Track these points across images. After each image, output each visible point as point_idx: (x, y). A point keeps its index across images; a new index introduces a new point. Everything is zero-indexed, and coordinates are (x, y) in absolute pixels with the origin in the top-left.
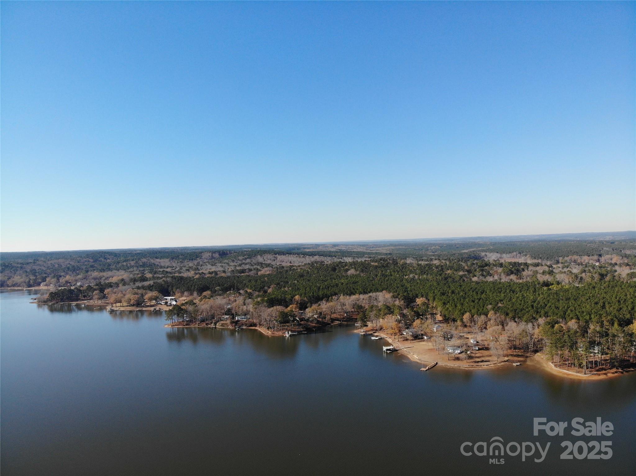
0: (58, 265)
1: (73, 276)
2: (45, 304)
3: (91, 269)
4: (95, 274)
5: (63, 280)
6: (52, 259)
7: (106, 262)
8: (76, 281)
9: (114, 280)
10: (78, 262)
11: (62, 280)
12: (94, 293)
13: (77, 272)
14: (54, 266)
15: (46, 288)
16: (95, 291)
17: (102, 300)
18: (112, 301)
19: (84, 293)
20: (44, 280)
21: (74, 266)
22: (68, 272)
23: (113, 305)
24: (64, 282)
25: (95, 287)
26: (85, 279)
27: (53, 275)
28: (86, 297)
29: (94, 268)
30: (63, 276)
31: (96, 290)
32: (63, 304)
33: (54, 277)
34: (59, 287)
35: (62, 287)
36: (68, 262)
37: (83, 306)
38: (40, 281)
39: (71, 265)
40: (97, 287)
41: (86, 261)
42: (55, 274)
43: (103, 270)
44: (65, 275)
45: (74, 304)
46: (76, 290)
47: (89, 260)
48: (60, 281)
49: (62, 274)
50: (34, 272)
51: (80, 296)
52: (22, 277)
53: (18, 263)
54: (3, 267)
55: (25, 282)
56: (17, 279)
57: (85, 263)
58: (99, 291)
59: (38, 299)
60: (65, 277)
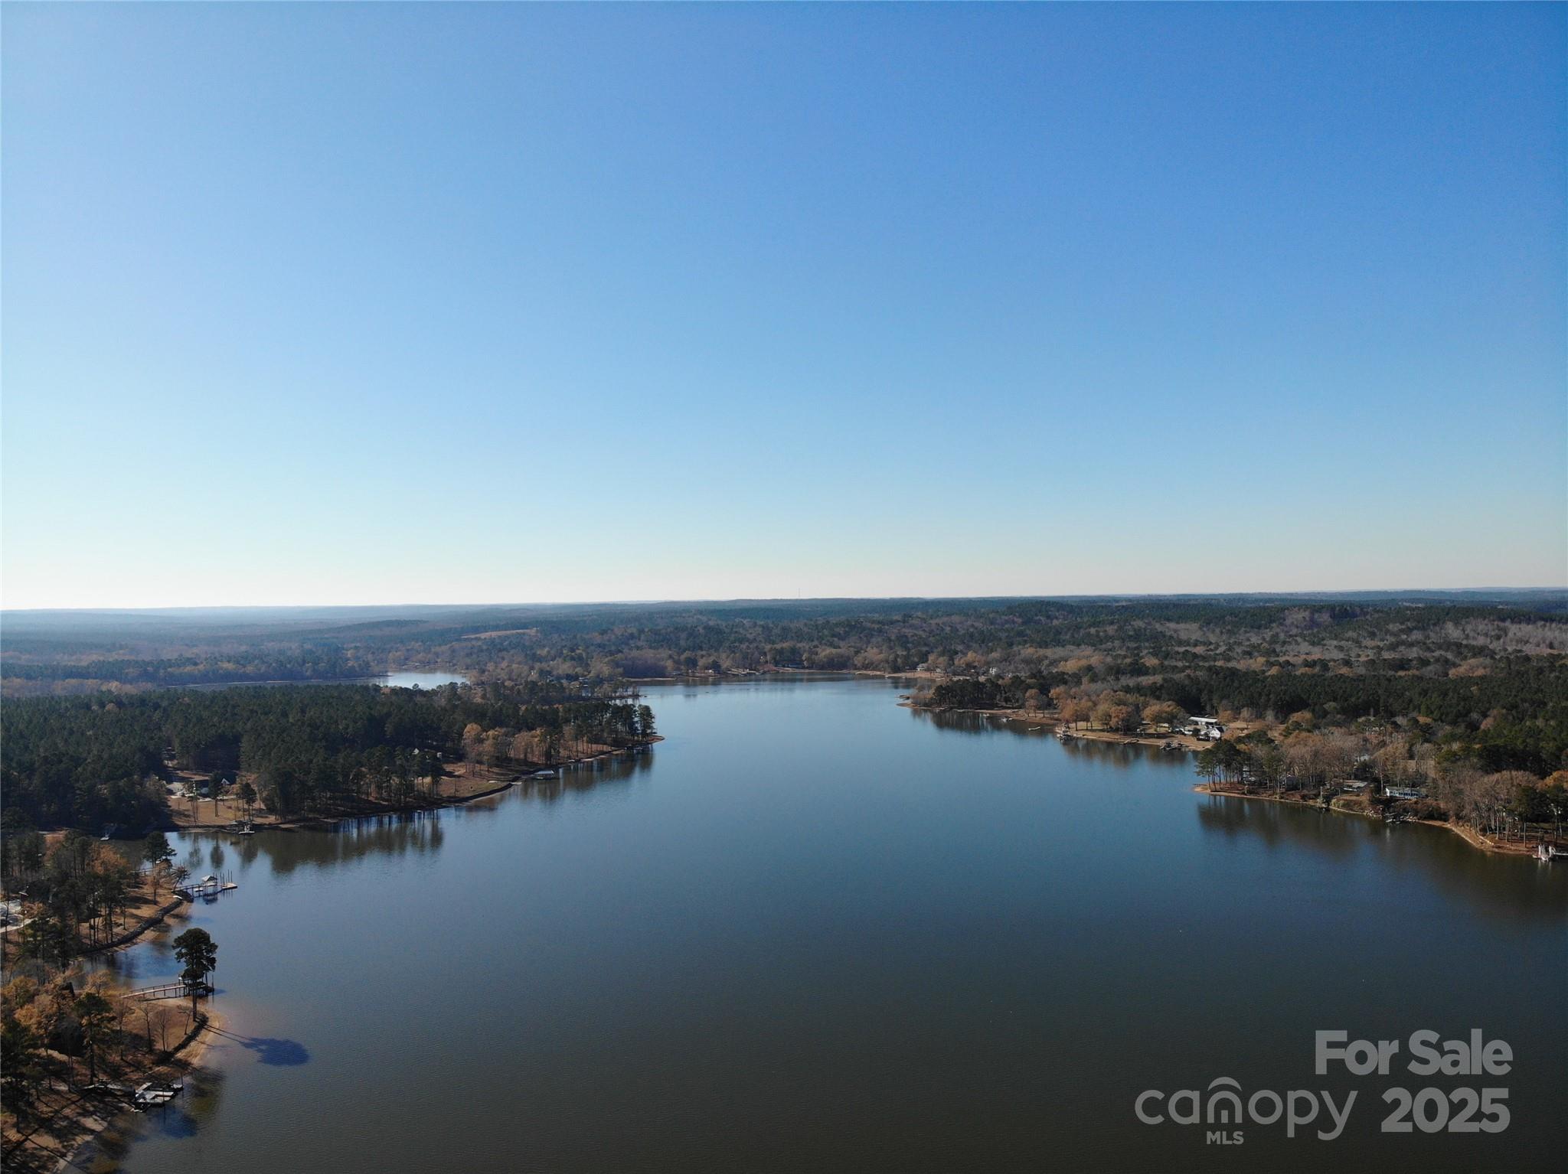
0: (949, 629)
1: (980, 652)
2: (925, 711)
3: (1018, 638)
5: (962, 661)
6: (938, 616)
7: (1050, 625)
8: (989, 664)
9: (1070, 667)
10: (992, 623)
11: (960, 661)
12: (1028, 694)
13: (990, 644)
14: (943, 630)
15: (926, 675)
16: (1030, 691)
17: (1046, 711)
18: (1067, 717)
19: (1006, 693)
20: (924, 658)
21: (983, 631)
22: (971, 644)
23: (1070, 725)
24: (964, 665)
25: (1028, 681)
26: (1006, 660)
27: (940, 649)
28: (1011, 701)
29: (1025, 638)
30: (961, 651)
31: (1032, 688)
32: (964, 712)
33: (942, 654)
34: (954, 675)
35: (958, 675)
36: (969, 623)
37: (1005, 720)
38: (916, 660)
39: (976, 629)
40: (1033, 680)
41: (1007, 622)
42: (945, 648)
43: (1044, 644)
44: (965, 651)
45: (985, 715)
46: (988, 685)
47: (1013, 620)
48: (956, 662)
49: (960, 648)
50: (903, 641)
51: (998, 697)
52: (881, 650)
53: (873, 622)
54: (847, 629)
55: (887, 661)
56: (872, 653)
57: (1006, 626)
58: (1037, 691)
59: (913, 698)
60: (965, 654)
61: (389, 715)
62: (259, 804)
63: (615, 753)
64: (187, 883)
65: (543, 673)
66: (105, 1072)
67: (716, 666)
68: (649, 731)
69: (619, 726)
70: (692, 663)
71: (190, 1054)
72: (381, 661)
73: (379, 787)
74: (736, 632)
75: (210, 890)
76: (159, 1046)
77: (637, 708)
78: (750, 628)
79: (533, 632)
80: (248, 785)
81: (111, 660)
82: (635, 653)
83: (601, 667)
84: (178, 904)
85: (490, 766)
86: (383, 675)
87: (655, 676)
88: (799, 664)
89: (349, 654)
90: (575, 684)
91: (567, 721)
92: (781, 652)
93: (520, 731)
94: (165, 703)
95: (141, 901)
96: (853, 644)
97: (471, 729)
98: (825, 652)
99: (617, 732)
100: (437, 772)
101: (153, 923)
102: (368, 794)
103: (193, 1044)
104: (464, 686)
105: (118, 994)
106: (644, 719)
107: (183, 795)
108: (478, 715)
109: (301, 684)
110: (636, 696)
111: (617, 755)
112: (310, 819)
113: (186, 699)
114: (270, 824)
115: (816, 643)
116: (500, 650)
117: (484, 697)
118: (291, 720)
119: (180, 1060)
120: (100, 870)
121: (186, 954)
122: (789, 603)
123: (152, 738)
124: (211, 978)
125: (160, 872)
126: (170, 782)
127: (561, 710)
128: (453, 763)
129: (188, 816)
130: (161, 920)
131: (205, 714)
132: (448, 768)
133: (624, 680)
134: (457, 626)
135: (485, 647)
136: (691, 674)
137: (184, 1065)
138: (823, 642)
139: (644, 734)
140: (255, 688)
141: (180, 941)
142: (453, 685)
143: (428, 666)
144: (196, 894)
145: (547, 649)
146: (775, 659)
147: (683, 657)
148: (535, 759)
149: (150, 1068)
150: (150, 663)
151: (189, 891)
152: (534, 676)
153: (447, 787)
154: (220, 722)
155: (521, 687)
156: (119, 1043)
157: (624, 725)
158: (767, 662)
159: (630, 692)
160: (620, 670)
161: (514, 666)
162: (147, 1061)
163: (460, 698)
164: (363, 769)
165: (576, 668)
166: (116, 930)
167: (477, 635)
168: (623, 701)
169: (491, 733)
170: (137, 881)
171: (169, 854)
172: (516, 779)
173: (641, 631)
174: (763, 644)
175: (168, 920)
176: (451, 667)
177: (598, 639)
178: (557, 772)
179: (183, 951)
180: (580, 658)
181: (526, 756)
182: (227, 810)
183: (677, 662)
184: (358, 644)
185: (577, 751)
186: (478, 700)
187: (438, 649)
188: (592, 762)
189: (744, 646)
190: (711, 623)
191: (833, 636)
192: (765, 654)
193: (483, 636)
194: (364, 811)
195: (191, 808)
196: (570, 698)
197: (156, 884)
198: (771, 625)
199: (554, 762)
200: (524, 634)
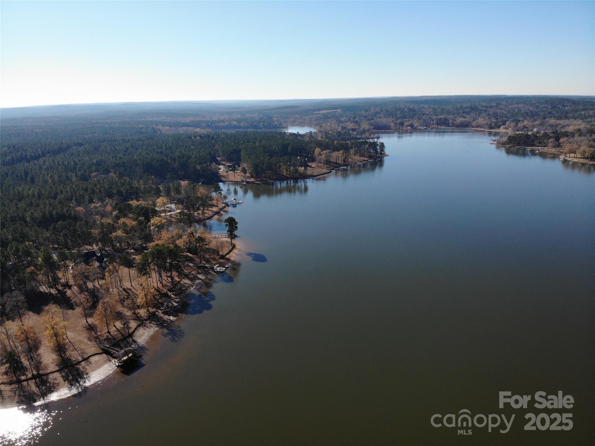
0: (517, 110)
1: (530, 121)
2: (503, 147)
3: (549, 115)
4: (552, 121)
5: (521, 125)
6: (513, 104)
7: (564, 109)
8: (534, 126)
9: (571, 129)
10: (537, 108)
11: (520, 125)
12: (549, 141)
13: (535, 117)
14: (514, 110)
15: (505, 131)
17: (557, 148)
18: (566, 151)
19: (540, 140)
20: (504, 123)
21: (533, 111)
22: (527, 117)
23: (567, 155)
24: (522, 127)
25: (551, 135)
26: (541, 125)
27: (512, 119)
28: (541, 143)
29: (552, 115)
31: (552, 138)
32: (520, 148)
33: (513, 121)
34: (517, 131)
35: (519, 131)
36: (527, 107)
37: (538, 152)
38: (500, 124)
39: (530, 110)
40: (553, 135)
41: (544, 107)
42: (514, 118)
43: (560, 118)
44: (523, 120)
45: (529, 149)
46: (532, 136)
47: (547, 107)
48: (519, 125)
49: (521, 119)
50: (495, 115)
51: (536, 142)
52: (485, 119)
53: (483, 106)
54: (470, 110)
55: (487, 124)
56: (481, 121)
57: (544, 109)
58: (554, 139)
59: (498, 141)
60: (523, 122)
61: (289, 144)
62: (248, 175)
63: (369, 161)
64: (227, 201)
65: (343, 128)
66: (204, 261)
67: (412, 125)
68: (383, 152)
69: (371, 151)
70: (402, 124)
71: (230, 256)
72: (286, 122)
73: (287, 170)
74: (421, 111)
75: (234, 203)
76: (221, 253)
77: (378, 143)
78: (427, 109)
79: (339, 111)
80: (244, 168)
82: (379, 120)
83: (365, 125)
84: (225, 207)
85: (324, 164)
86: (286, 128)
87: (385, 129)
88: (447, 125)
89: (275, 119)
90: (355, 133)
91: (352, 148)
92: (440, 120)
93: (334, 151)
94: (215, 137)
95: (213, 206)
96: (472, 116)
97: (317, 150)
98: (459, 120)
99: (370, 152)
100: (306, 166)
101: (217, 213)
102: (283, 172)
103: (231, 253)
104: (315, 133)
105: (207, 236)
106: (381, 148)
107: (224, 170)
108: (320, 145)
109: (259, 131)
110: (378, 138)
111: (370, 161)
112: (265, 180)
113: (222, 136)
114: (252, 182)
115: (456, 115)
116: (327, 118)
117: (322, 137)
118: (257, 145)
119: (227, 258)
120: (199, 195)
121: (228, 225)
122: (445, 97)
123: (212, 150)
124: (236, 233)
125: (218, 196)
126: (219, 165)
127: (349, 143)
128: (311, 162)
129: (226, 177)
130: (219, 212)
131: (229, 142)
132: (310, 164)
133: (374, 131)
134: (312, 108)
135: (322, 117)
136: (401, 129)
137: (228, 260)
138: (459, 115)
139: (381, 154)
140: (244, 132)
141: (226, 221)
142: (311, 132)
143: (302, 124)
144: (230, 204)
145: (344, 118)
146: (437, 122)
147: (398, 122)
148: (340, 162)
149: (218, 260)
150: (209, 121)
151: (228, 203)
152: (340, 129)
153: (309, 171)
154: (234, 145)
155: (335, 133)
156: (209, 252)
157: (373, 150)
158: (433, 124)
159: (376, 136)
160: (373, 127)
161: (333, 125)
162: (217, 257)
163: (313, 138)
164: (281, 164)
165: (355, 126)
166: (206, 215)
167: (319, 112)
168: (373, 140)
169: (324, 152)
170: (211, 199)
171: (221, 191)
172: (333, 169)
173: (382, 110)
174: (432, 116)
175: (222, 212)
176: (310, 125)
177: (364, 113)
178: (347, 167)
179: (228, 224)
180: (357, 122)
181: (336, 161)
182: (238, 176)
183: (396, 124)
184: (278, 115)
185: (355, 160)
186: (320, 138)
187: (305, 117)
188: (360, 164)
189: (424, 117)
190: (411, 107)
191: (464, 113)
192: (433, 120)
193: (321, 112)
194: (282, 178)
195: (226, 175)
196: (353, 138)
197: (218, 200)
198: (437, 108)
199: (346, 163)
200: (336, 111)
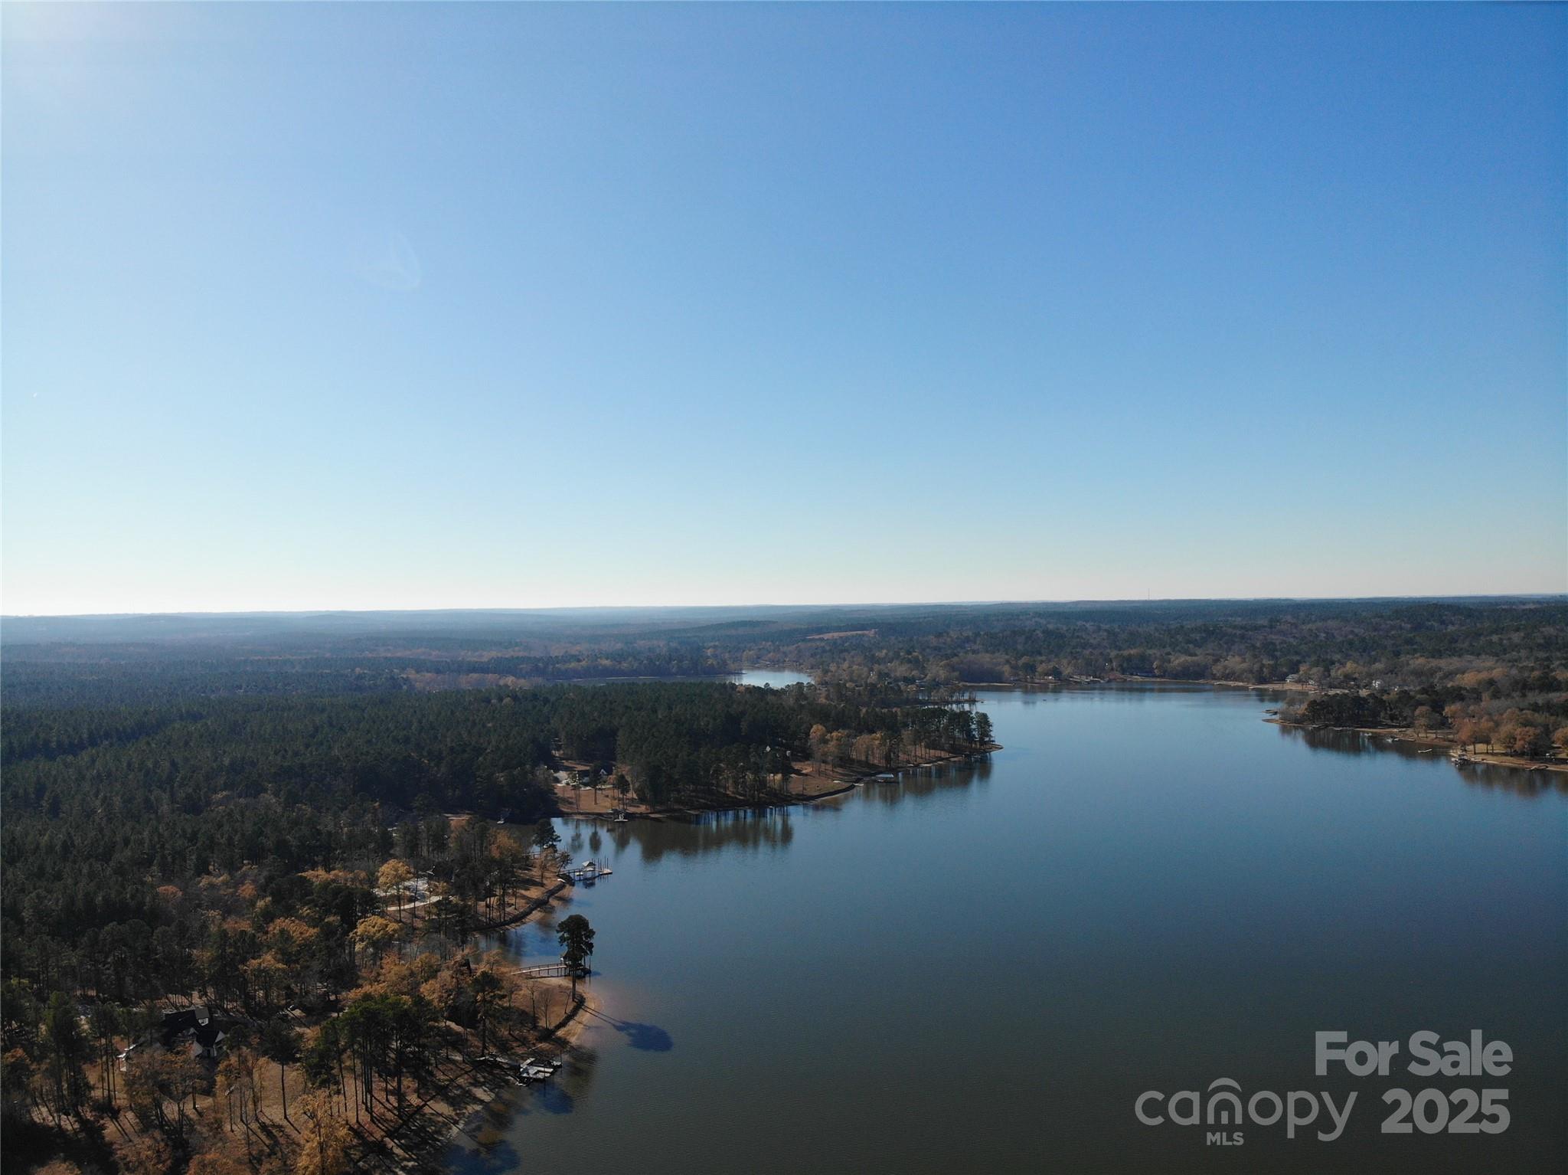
0: (1324, 635)
1: (1361, 662)
2: (1296, 728)
3: (1406, 647)
4: (1418, 662)
5: (1339, 672)
6: (1311, 620)
7: (1444, 631)
8: (1371, 676)
9: (1468, 680)
10: (1375, 630)
11: (1337, 672)
12: (1417, 712)
13: (1373, 653)
14: (1317, 636)
15: (1298, 687)
16: (1420, 708)
17: (1439, 732)
18: (1464, 738)
19: (1391, 710)
20: (1294, 669)
21: (1365, 638)
22: (1350, 653)
23: (1468, 748)
24: (1341, 677)
25: (1418, 696)
26: (1392, 672)
27: (1314, 658)
28: (1397, 719)
29: (1415, 647)
30: (1339, 661)
31: (1422, 704)
32: (1341, 731)
33: (1316, 664)
34: (1330, 688)
35: (1336, 687)
36: (1348, 628)
37: (1390, 741)
38: (1285, 670)
39: (1357, 635)
40: (1424, 696)
41: (1393, 628)
42: (1319, 657)
43: (1437, 654)
44: (1343, 661)
45: (1366, 735)
46: (1371, 701)
47: (1401, 625)
48: (1333, 673)
49: (1336, 657)
50: (1269, 649)
51: (1382, 714)
52: (1245, 659)
53: (1235, 627)
54: (1204, 635)
55: (1251, 672)
56: (1234, 662)
57: (1393, 632)
58: (1428, 708)
59: (1282, 713)
60: (1343, 664)
61: (743, 713)
62: (632, 795)
63: (952, 759)
64: (569, 867)
65: (881, 675)
66: (495, 1045)
67: (1056, 673)
68: (987, 739)
69: (957, 733)
70: (1031, 668)
71: (568, 1033)
72: (736, 660)
73: (736, 783)
74: (1078, 637)
75: (589, 875)
76: (542, 1023)
77: (973, 715)
78: (1093, 632)
79: (871, 633)
80: (623, 777)
81: (507, 656)
82: (971, 657)
83: (937, 670)
84: (562, 887)
85: (834, 766)
86: (738, 673)
87: (991, 681)
88: (1150, 673)
89: (709, 652)
90: (913, 687)
91: (906, 725)
92: (1129, 659)
93: (861, 733)
94: (553, 699)
95: (530, 883)
96: (1210, 651)
97: (817, 730)
98: (1178, 660)
99: (954, 738)
100: (787, 771)
101: (540, 904)
102: (726, 788)
103: (571, 1023)
104: (810, 686)
105: (509, 971)
106: (982, 728)
107: (568, 784)
108: (823, 716)
109: (669, 681)
110: (972, 701)
111: (955, 761)
112: (675, 811)
113: (571, 694)
114: (641, 813)
115: (1168, 649)
116: (842, 651)
117: (827, 697)
118: (660, 717)
119: (559, 1038)
120: (496, 854)
121: (568, 939)
122: (1138, 605)
123: (542, 731)
124: (588, 962)
125: (546, 856)
126: (557, 771)
127: (899, 713)
128: (801, 761)
129: (571, 803)
130: (547, 902)
131: (587, 709)
132: (797, 766)
133: (960, 684)
134: (803, 627)
135: (828, 648)
136: (1029, 680)
137: (563, 1043)
138: (1178, 648)
139: (982, 742)
140: (629, 684)
141: (563, 926)
142: (800, 685)
143: (777, 665)
144: (577, 878)
145: (885, 651)
146: (1121, 666)
147: (1021, 662)
148: (876, 762)
149: (534, 1044)
150: (539, 660)
151: (572, 875)
152: (873, 677)
153: (795, 785)
154: (599, 717)
155: (861, 688)
156: (508, 1020)
157: (961, 731)
158: (1112, 669)
159: (966, 697)
160: (956, 674)
161: (855, 667)
162: (531, 1036)
163: (806, 698)
164: (722, 765)
165: (912, 670)
166: (508, 910)
167: (821, 636)
168: (960, 706)
169: (834, 734)
170: (527, 862)
171: (555, 840)
172: (858, 781)
173: (977, 635)
174: (1108, 651)
175: (553, 902)
176: (797, 666)
177: (933, 640)
178: (896, 775)
179: (566, 935)
180: (917, 660)
181: (867, 758)
182: (604, 799)
183: (1014, 667)
184: (717, 643)
185: (916, 756)
186: (822, 700)
187: (785, 649)
188: (930, 767)
189: (1087, 652)
190: (1051, 627)
191: (1189, 642)
192: (1111, 661)
193: (826, 636)
194: (723, 805)
195: (574, 796)
196: (907, 702)
197: (544, 868)
198: (1117, 630)
199: (893, 765)
200: (863, 635)
